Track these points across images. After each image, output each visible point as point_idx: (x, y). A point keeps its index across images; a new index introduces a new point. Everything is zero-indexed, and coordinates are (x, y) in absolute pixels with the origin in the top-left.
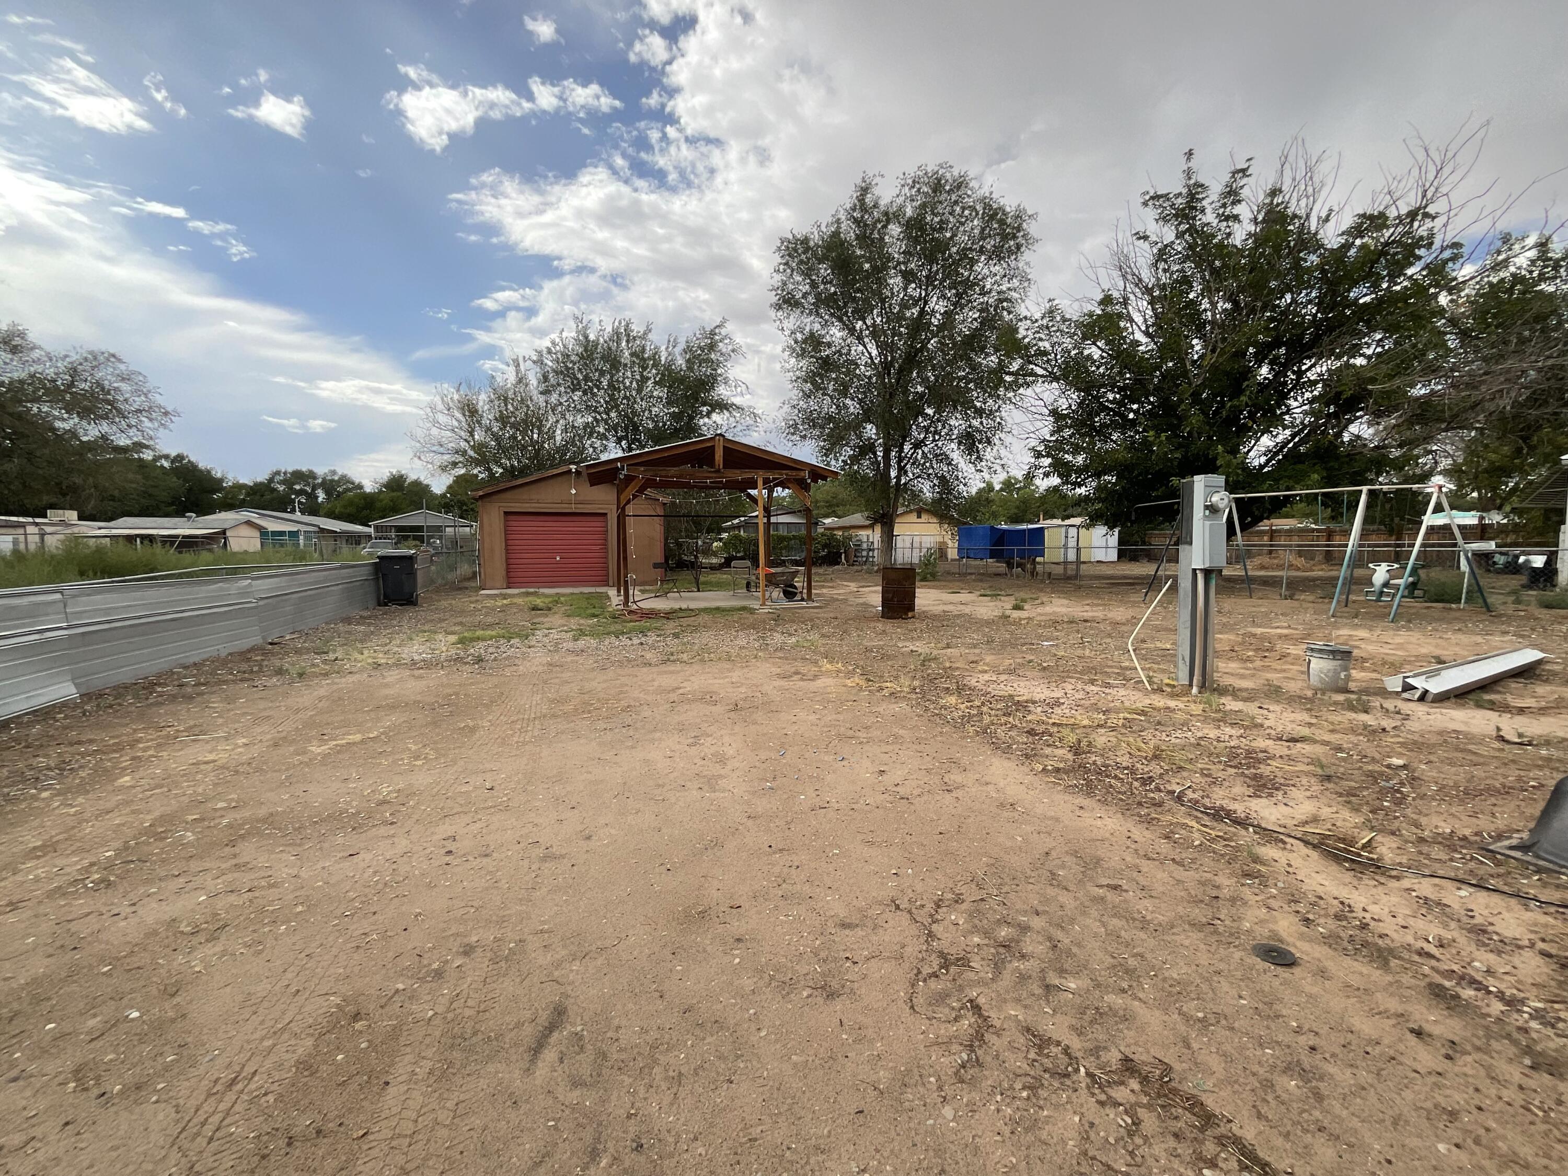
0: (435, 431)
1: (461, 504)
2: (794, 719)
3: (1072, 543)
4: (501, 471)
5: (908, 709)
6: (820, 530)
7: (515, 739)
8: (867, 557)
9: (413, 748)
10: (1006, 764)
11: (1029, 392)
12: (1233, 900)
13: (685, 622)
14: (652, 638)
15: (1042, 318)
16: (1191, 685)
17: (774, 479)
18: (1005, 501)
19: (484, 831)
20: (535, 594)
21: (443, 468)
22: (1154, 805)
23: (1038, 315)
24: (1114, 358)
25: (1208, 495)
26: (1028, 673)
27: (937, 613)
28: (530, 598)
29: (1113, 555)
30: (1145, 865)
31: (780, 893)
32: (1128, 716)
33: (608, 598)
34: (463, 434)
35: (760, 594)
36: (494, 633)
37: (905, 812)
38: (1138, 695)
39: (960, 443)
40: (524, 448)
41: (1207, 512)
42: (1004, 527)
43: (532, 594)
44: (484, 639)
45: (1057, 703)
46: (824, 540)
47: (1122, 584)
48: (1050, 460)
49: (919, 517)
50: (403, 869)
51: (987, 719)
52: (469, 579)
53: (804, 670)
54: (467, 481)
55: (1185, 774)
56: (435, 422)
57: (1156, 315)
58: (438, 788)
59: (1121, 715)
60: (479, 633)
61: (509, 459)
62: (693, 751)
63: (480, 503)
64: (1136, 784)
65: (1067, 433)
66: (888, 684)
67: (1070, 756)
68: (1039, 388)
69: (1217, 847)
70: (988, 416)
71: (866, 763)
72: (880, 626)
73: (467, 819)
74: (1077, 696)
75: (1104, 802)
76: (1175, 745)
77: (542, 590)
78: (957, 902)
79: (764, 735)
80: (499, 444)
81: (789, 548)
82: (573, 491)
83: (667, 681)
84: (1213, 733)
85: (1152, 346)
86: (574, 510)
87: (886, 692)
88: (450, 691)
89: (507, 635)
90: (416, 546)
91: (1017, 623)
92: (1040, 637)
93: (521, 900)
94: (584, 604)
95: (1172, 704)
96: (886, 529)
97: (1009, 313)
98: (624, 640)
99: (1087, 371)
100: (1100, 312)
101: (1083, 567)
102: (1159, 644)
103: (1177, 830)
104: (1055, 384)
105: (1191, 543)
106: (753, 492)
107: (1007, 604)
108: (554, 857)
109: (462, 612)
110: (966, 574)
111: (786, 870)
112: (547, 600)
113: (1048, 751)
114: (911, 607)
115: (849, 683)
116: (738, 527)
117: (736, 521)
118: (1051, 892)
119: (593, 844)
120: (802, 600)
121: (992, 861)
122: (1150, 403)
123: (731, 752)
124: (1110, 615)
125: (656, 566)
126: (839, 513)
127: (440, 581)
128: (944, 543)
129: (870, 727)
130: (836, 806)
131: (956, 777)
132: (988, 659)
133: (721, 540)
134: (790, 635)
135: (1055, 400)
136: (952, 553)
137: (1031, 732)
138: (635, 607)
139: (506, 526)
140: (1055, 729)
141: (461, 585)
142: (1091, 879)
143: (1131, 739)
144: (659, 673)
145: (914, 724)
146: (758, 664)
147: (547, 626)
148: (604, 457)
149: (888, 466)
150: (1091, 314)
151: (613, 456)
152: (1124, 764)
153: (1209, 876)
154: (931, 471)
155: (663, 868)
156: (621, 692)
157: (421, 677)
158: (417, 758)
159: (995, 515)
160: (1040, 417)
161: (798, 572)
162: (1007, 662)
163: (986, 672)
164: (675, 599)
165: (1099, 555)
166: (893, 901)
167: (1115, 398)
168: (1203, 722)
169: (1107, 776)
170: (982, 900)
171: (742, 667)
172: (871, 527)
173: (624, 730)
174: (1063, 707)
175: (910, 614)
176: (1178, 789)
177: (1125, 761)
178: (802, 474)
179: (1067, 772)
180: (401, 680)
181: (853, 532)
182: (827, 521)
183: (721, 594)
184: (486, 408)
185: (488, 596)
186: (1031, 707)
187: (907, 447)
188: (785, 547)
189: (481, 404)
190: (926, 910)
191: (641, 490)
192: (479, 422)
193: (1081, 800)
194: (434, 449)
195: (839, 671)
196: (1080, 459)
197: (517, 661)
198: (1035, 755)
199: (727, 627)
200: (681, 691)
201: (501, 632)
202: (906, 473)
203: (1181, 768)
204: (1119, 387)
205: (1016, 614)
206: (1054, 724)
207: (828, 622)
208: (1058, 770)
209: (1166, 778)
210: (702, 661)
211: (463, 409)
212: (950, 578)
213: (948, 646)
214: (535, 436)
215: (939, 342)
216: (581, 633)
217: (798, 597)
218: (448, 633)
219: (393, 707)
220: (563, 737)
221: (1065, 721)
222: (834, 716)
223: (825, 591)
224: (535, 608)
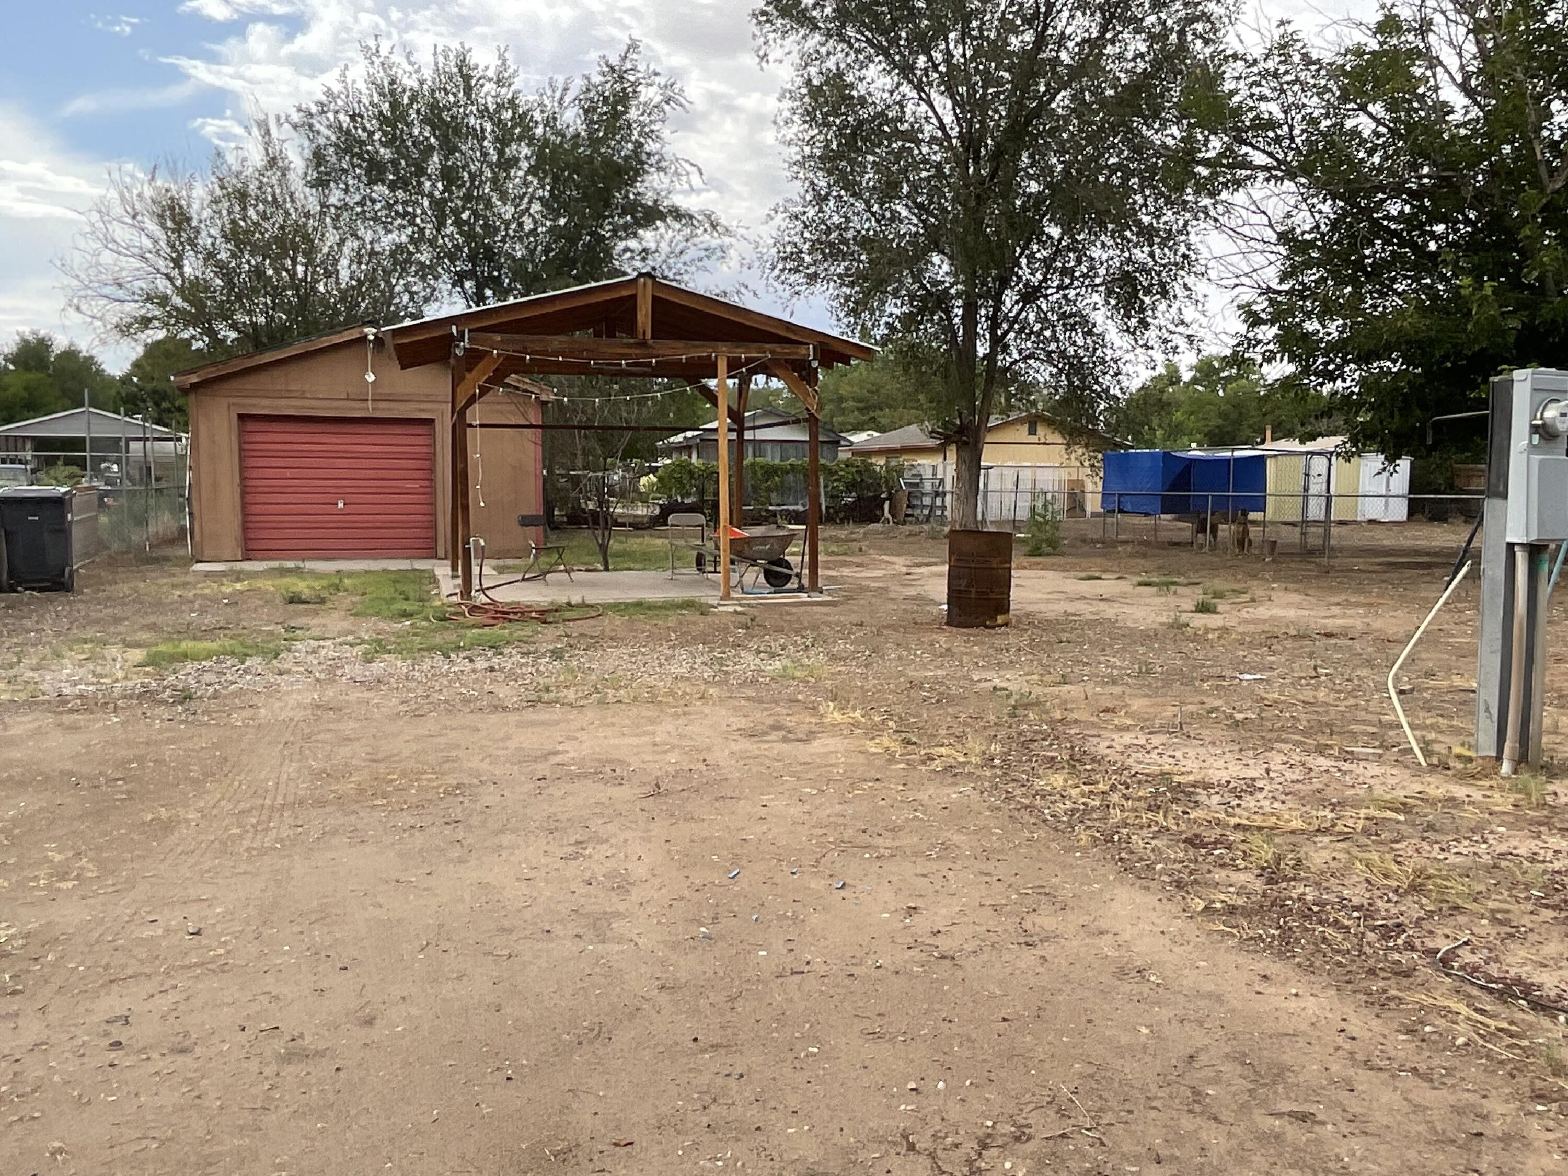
0: (107, 257)
1: (159, 397)
2: (763, 812)
3: (1316, 486)
4: (233, 335)
5: (975, 795)
6: (844, 455)
7: (246, 843)
8: (932, 508)
9: (58, 858)
10: (1140, 897)
11: (1240, 197)
12: (1506, 1139)
13: (575, 628)
14: (512, 658)
15: (1267, 56)
16: (1499, 758)
17: (749, 361)
18: (1198, 405)
19: (181, 1007)
20: (297, 571)
21: (124, 330)
22: (1397, 974)
23: (1257, 52)
24: (1401, 138)
25: (1537, 407)
26: (1205, 732)
27: (1051, 616)
28: (287, 580)
29: (1400, 510)
30: (1363, 1079)
31: (705, 1121)
32: (1377, 814)
33: (435, 581)
34: (161, 264)
35: (719, 577)
36: (214, 646)
37: (944, 982)
38: (1402, 775)
39: (1109, 294)
40: (276, 292)
41: (1536, 439)
42: (1196, 452)
43: (289, 571)
44: (196, 658)
45: (1251, 788)
46: (849, 475)
47: (1410, 565)
48: (1275, 330)
49: (1033, 432)
50: (34, 1071)
51: (1116, 816)
52: (172, 542)
53: (790, 722)
54: (168, 354)
55: (1462, 919)
56: (109, 241)
57: (1483, 53)
58: (100, 930)
59: (1363, 812)
60: (187, 645)
61: (250, 313)
62: (571, 870)
63: (192, 397)
64: (1371, 936)
65: (1311, 276)
66: (943, 750)
67: (1259, 886)
68: (1259, 189)
69: (1497, 1049)
70: (1163, 243)
71: (886, 894)
72: (942, 640)
73: (150, 986)
74: (1290, 775)
75: (1309, 969)
76: (1453, 867)
77: (309, 565)
78: (1017, 1139)
79: (704, 840)
80: (230, 284)
81: (783, 490)
82: (371, 377)
83: (530, 740)
84: (1525, 847)
85: (1475, 112)
86: (370, 413)
87: (937, 765)
88: (129, 753)
89: (239, 649)
90: (71, 476)
91: (1199, 638)
92: (1241, 666)
93: (242, 1128)
94: (388, 592)
95: (1460, 791)
96: (966, 455)
97: (1207, 42)
98: (460, 663)
99: (1350, 161)
100: (1377, 47)
101: (1334, 530)
102: (1457, 681)
103: (1431, 1018)
104: (1288, 185)
105: (1505, 497)
106: (712, 383)
107: (1188, 598)
108: (307, 1056)
109: (158, 606)
110: (1114, 544)
111: (719, 1081)
112: (317, 584)
113: (1219, 875)
114: (1003, 606)
115: (872, 747)
116: (686, 447)
117: (679, 438)
118: (1187, 1123)
119: (375, 1034)
120: (801, 589)
121: (1093, 1069)
122: (1467, 221)
123: (640, 871)
124: (1377, 624)
125: (526, 521)
126: (884, 421)
127: (116, 546)
128: (1081, 483)
129: (901, 828)
130: (823, 970)
131: (1046, 921)
132: (1136, 704)
133: (654, 470)
134: (773, 655)
135: (1288, 216)
136: (1093, 504)
137: (1194, 842)
138: (484, 599)
139: (241, 443)
140: (1240, 836)
141: (157, 553)
142: (1264, 1102)
143: (1375, 857)
144: (519, 725)
145: (981, 823)
146: (707, 710)
147: (316, 632)
148: (432, 313)
149: (972, 336)
150: (1358, 52)
151: (446, 311)
152: (1356, 901)
153: (1473, 1098)
154: (1053, 346)
155: (500, 1077)
156: (447, 760)
157: (74, 728)
158: (63, 877)
159: (1175, 432)
160: (1259, 246)
161: (792, 536)
162: (1170, 711)
163: (1127, 729)
164: (560, 584)
165: (1373, 509)
166: (905, 1137)
167: (1402, 212)
168: (1510, 826)
169: (1320, 922)
170: (1063, 1136)
171: (676, 716)
172: (941, 449)
173: (448, 831)
174: (1260, 796)
175: (1000, 619)
176: (1445, 946)
177: (1358, 895)
178: (802, 351)
179: (1247, 913)
180: (38, 733)
181: (906, 460)
182: (858, 438)
183: (650, 576)
184: (206, 214)
185: (208, 574)
186: (1202, 797)
187: (1009, 298)
188: (776, 488)
189: (196, 206)
190: (962, 1151)
191: (498, 378)
192: (192, 243)
193: (1266, 964)
194: (107, 290)
195: (855, 725)
196: (1333, 328)
197: (256, 700)
198: (1196, 881)
199: (655, 639)
200: (559, 759)
201: (228, 643)
202: (1006, 347)
203: (1457, 908)
204: (1410, 192)
205: (1200, 621)
206: (1238, 826)
207: (845, 632)
208: (1232, 910)
209: (1427, 925)
210: (602, 702)
211: (161, 216)
212: (1086, 549)
213: (1065, 680)
214: (300, 269)
215: (1074, 98)
216: (379, 648)
217: (793, 584)
218: (128, 645)
219: (21, 784)
220: (336, 841)
221: (1258, 821)
222: (838, 808)
223: (846, 572)
224: (295, 600)
